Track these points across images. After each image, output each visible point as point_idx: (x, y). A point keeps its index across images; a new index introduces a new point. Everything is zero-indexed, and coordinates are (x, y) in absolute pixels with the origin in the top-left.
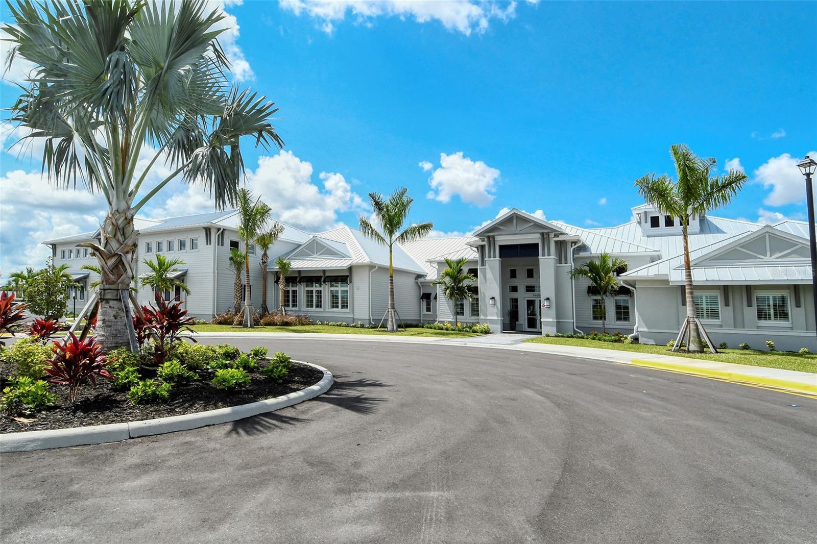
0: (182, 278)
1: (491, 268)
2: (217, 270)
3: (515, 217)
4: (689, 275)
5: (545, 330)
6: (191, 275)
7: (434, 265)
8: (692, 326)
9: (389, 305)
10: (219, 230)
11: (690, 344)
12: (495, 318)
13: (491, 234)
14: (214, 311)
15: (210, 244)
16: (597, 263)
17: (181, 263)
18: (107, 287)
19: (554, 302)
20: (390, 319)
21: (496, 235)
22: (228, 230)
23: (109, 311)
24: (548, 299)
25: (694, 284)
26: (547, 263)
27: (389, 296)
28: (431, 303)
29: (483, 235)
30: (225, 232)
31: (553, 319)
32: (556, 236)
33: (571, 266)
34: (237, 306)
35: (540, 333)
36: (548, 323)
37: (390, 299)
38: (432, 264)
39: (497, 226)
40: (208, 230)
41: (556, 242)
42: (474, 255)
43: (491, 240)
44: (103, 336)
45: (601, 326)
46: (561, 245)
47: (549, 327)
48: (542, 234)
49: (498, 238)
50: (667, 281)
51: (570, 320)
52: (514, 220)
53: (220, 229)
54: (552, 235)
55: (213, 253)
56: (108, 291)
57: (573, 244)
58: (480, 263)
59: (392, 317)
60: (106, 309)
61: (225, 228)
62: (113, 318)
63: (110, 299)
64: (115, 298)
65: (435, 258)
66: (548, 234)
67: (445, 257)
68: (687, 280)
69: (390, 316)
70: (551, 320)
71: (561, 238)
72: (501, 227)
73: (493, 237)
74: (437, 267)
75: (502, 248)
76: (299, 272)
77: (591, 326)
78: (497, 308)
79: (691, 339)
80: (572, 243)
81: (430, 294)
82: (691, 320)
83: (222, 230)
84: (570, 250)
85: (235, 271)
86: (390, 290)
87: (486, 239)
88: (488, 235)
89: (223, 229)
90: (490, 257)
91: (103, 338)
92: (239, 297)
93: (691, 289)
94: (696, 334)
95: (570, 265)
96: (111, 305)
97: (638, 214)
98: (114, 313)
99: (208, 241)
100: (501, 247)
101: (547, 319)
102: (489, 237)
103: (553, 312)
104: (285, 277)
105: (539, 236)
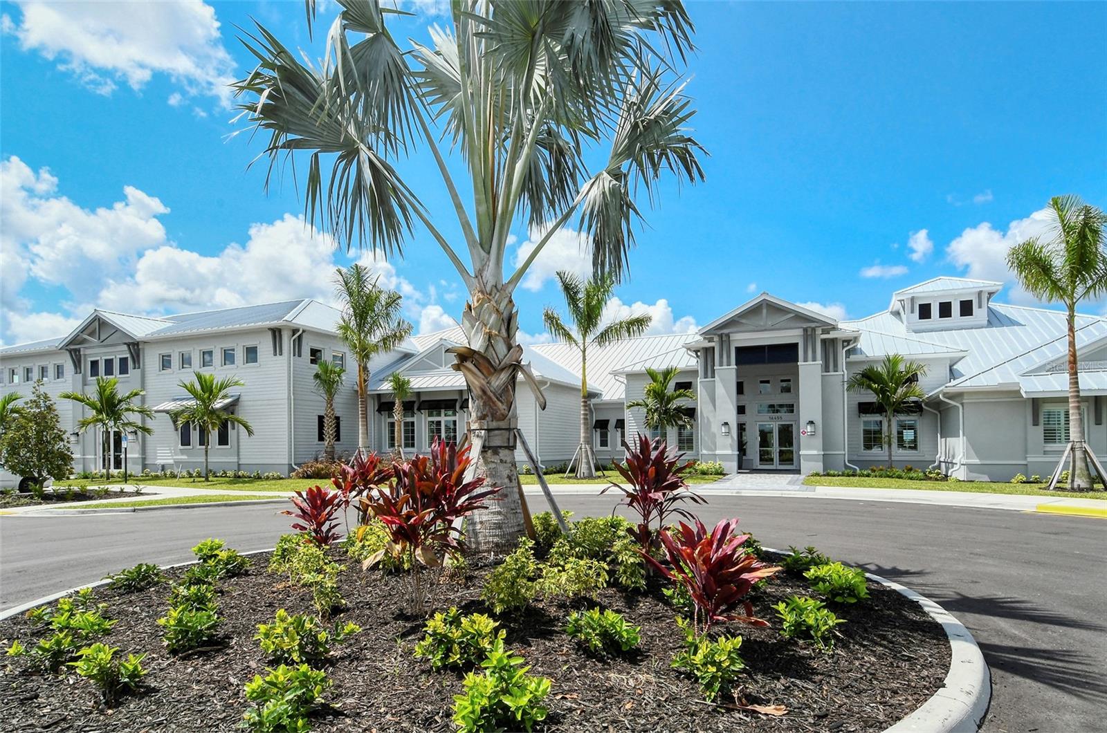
0: (231, 408)
1: (722, 380)
2: (294, 394)
3: (764, 306)
4: (1075, 383)
5: (805, 466)
6: (246, 403)
7: (622, 380)
8: (1079, 454)
9: (582, 440)
10: (295, 331)
11: (1076, 479)
12: (729, 452)
13: (725, 331)
14: (290, 459)
15: (281, 354)
16: (879, 369)
17: (236, 383)
18: (494, 424)
19: (821, 426)
20: (584, 460)
21: (732, 333)
22: (309, 331)
23: (501, 468)
24: (811, 423)
25: (1082, 394)
26: (809, 371)
27: (582, 426)
28: (609, 434)
29: (715, 332)
30: (304, 335)
31: (818, 451)
32: (824, 332)
33: (843, 375)
34: (328, 450)
35: (798, 471)
36: (810, 458)
37: (582, 431)
38: (617, 378)
39: (738, 319)
40: (276, 333)
41: (824, 341)
42: (690, 362)
43: (724, 340)
44: (499, 513)
45: (887, 458)
46: (830, 346)
47: (813, 463)
48: (805, 330)
49: (734, 337)
50: (1017, 393)
51: (842, 452)
52: (764, 309)
53: (298, 330)
54: (819, 331)
55: (286, 368)
56: (496, 432)
57: (845, 344)
58: (701, 373)
59: (587, 456)
60: (494, 466)
61: (305, 328)
62: (507, 481)
63: (500, 447)
64: (506, 445)
65: (624, 368)
66: (814, 329)
67: (648, 365)
68: (1072, 390)
69: (584, 455)
70: (815, 452)
71: (832, 335)
72: (744, 321)
73: (728, 335)
74: (625, 382)
75: (740, 350)
76: (418, 394)
77: (864, 458)
78: (732, 437)
79: (1077, 472)
80: (844, 341)
81: (608, 421)
82: (1078, 445)
83: (300, 332)
84: (842, 353)
85: (324, 395)
86: (582, 417)
87: (716, 339)
88: (721, 332)
89: (304, 331)
90: (721, 364)
91: (499, 518)
92: (332, 435)
93: (1078, 402)
94: (1084, 464)
95: (843, 372)
96: (504, 459)
97: (900, 301)
98: (507, 472)
99: (277, 348)
100: (738, 350)
101: (809, 450)
102: (721, 336)
103: (818, 441)
104: (403, 402)
105: (799, 332)
